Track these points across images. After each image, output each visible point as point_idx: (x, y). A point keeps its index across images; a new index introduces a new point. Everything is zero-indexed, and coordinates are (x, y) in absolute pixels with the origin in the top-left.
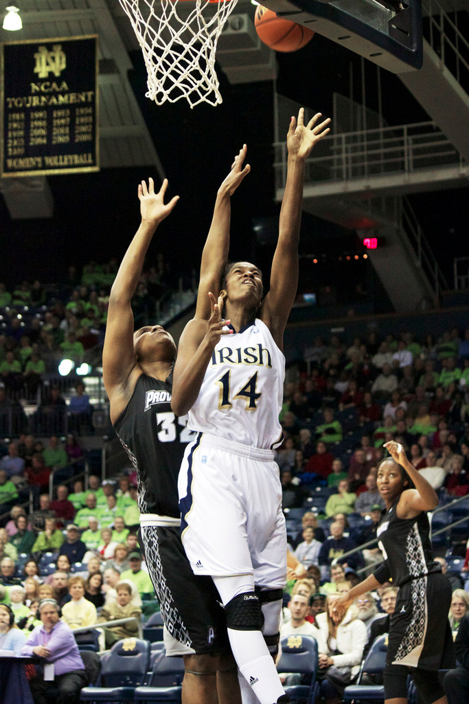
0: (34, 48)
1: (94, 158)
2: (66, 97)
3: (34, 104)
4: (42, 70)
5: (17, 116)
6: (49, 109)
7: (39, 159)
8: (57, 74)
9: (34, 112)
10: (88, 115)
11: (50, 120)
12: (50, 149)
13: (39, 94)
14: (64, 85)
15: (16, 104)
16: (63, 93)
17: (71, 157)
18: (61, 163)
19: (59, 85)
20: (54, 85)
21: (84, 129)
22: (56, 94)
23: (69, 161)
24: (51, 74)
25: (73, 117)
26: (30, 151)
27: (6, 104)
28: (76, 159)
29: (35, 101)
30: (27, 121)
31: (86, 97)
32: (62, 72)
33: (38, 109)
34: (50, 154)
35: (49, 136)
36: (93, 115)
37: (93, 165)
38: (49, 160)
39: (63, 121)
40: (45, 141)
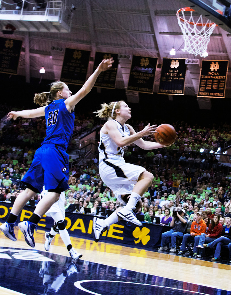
0: (211, 62)
1: (223, 94)
2: (218, 77)
4: (212, 69)
5: (204, 81)
6: (213, 80)
7: (208, 93)
8: (216, 70)
9: (209, 80)
10: (223, 82)
11: (213, 82)
12: (211, 91)
13: (211, 75)
14: (218, 73)
15: (204, 77)
16: (217, 76)
17: (217, 94)
18: (214, 95)
19: (216, 73)
20: (215, 73)
21: (222, 86)
22: (215, 76)
24: (214, 70)
25: (219, 82)
26: (206, 91)
27: (201, 77)
28: (219, 94)
29: (209, 77)
30: (206, 82)
31: (223, 77)
32: (218, 70)
33: (210, 79)
34: (212, 92)
35: (212, 87)
36: (225, 83)
37: (223, 96)
38: (211, 94)
39: (216, 83)
40: (210, 88)
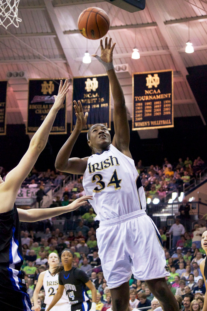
0: (146, 75)
1: (171, 121)
2: (160, 96)
3: (146, 99)
4: (149, 85)
5: (139, 104)
6: (153, 101)
7: (149, 122)
8: (156, 86)
9: (146, 102)
10: (169, 103)
11: (153, 106)
12: (153, 118)
13: (148, 95)
14: (159, 91)
15: (139, 99)
16: (158, 94)
17: (161, 121)
18: (158, 124)
19: (157, 91)
20: (155, 91)
21: (167, 109)
22: (155, 95)
23: (161, 123)
24: (153, 86)
25: (162, 104)
26: (145, 119)
27: (135, 99)
28: (164, 122)
29: (147, 98)
30: (144, 106)
31: (168, 96)
32: (158, 86)
33: (148, 101)
34: (153, 120)
35: (153, 113)
36: (171, 103)
37: (171, 124)
38: (152, 123)
39: (158, 106)
40: (151, 115)
